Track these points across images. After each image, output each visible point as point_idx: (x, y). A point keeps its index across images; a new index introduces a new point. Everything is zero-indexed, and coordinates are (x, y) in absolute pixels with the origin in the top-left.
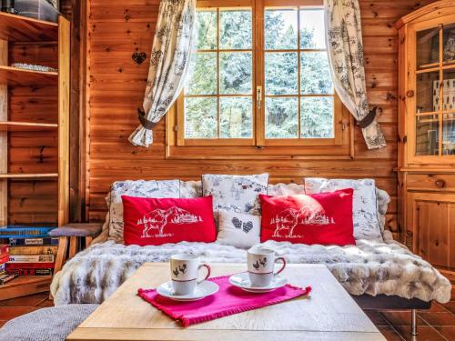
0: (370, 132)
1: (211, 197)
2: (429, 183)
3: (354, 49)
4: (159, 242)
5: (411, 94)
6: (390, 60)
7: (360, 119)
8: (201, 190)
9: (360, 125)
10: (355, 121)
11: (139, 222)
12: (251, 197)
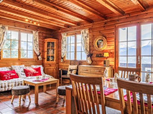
0: (40, 57)
1: (14, 70)
2: (49, 65)
3: (38, 43)
4: (9, 79)
5: (46, 51)
6: (42, 45)
7: (38, 55)
8: (11, 69)
9: (38, 56)
10: (37, 55)
11: (4, 76)
12: (22, 70)
